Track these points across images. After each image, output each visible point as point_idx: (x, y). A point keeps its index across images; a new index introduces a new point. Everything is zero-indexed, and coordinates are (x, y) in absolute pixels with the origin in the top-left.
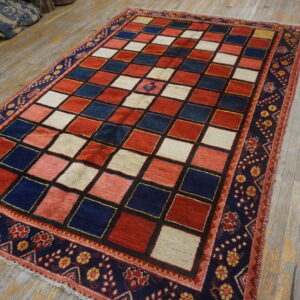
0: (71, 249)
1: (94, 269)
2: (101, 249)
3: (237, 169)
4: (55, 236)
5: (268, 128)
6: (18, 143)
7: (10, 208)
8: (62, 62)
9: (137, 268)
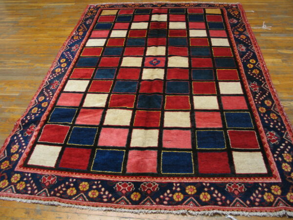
0: (177, 187)
1: (203, 193)
2: (198, 180)
3: (256, 105)
4: (157, 183)
5: (259, 75)
6: (72, 126)
7: (103, 174)
8: (63, 56)
9: (233, 183)
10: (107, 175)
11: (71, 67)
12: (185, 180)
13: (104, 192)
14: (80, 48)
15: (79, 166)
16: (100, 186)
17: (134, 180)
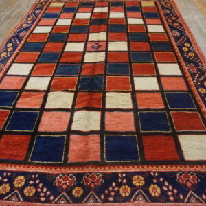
0: (122, 178)
1: (152, 186)
2: (145, 169)
3: (196, 86)
4: (101, 173)
5: (194, 57)
6: (12, 110)
7: (42, 165)
8: (10, 41)
9: (183, 172)
10: (46, 166)
11: (17, 51)
12: (132, 169)
13: (42, 189)
14: (28, 34)
15: (17, 156)
16: (38, 181)
17: (76, 171)
